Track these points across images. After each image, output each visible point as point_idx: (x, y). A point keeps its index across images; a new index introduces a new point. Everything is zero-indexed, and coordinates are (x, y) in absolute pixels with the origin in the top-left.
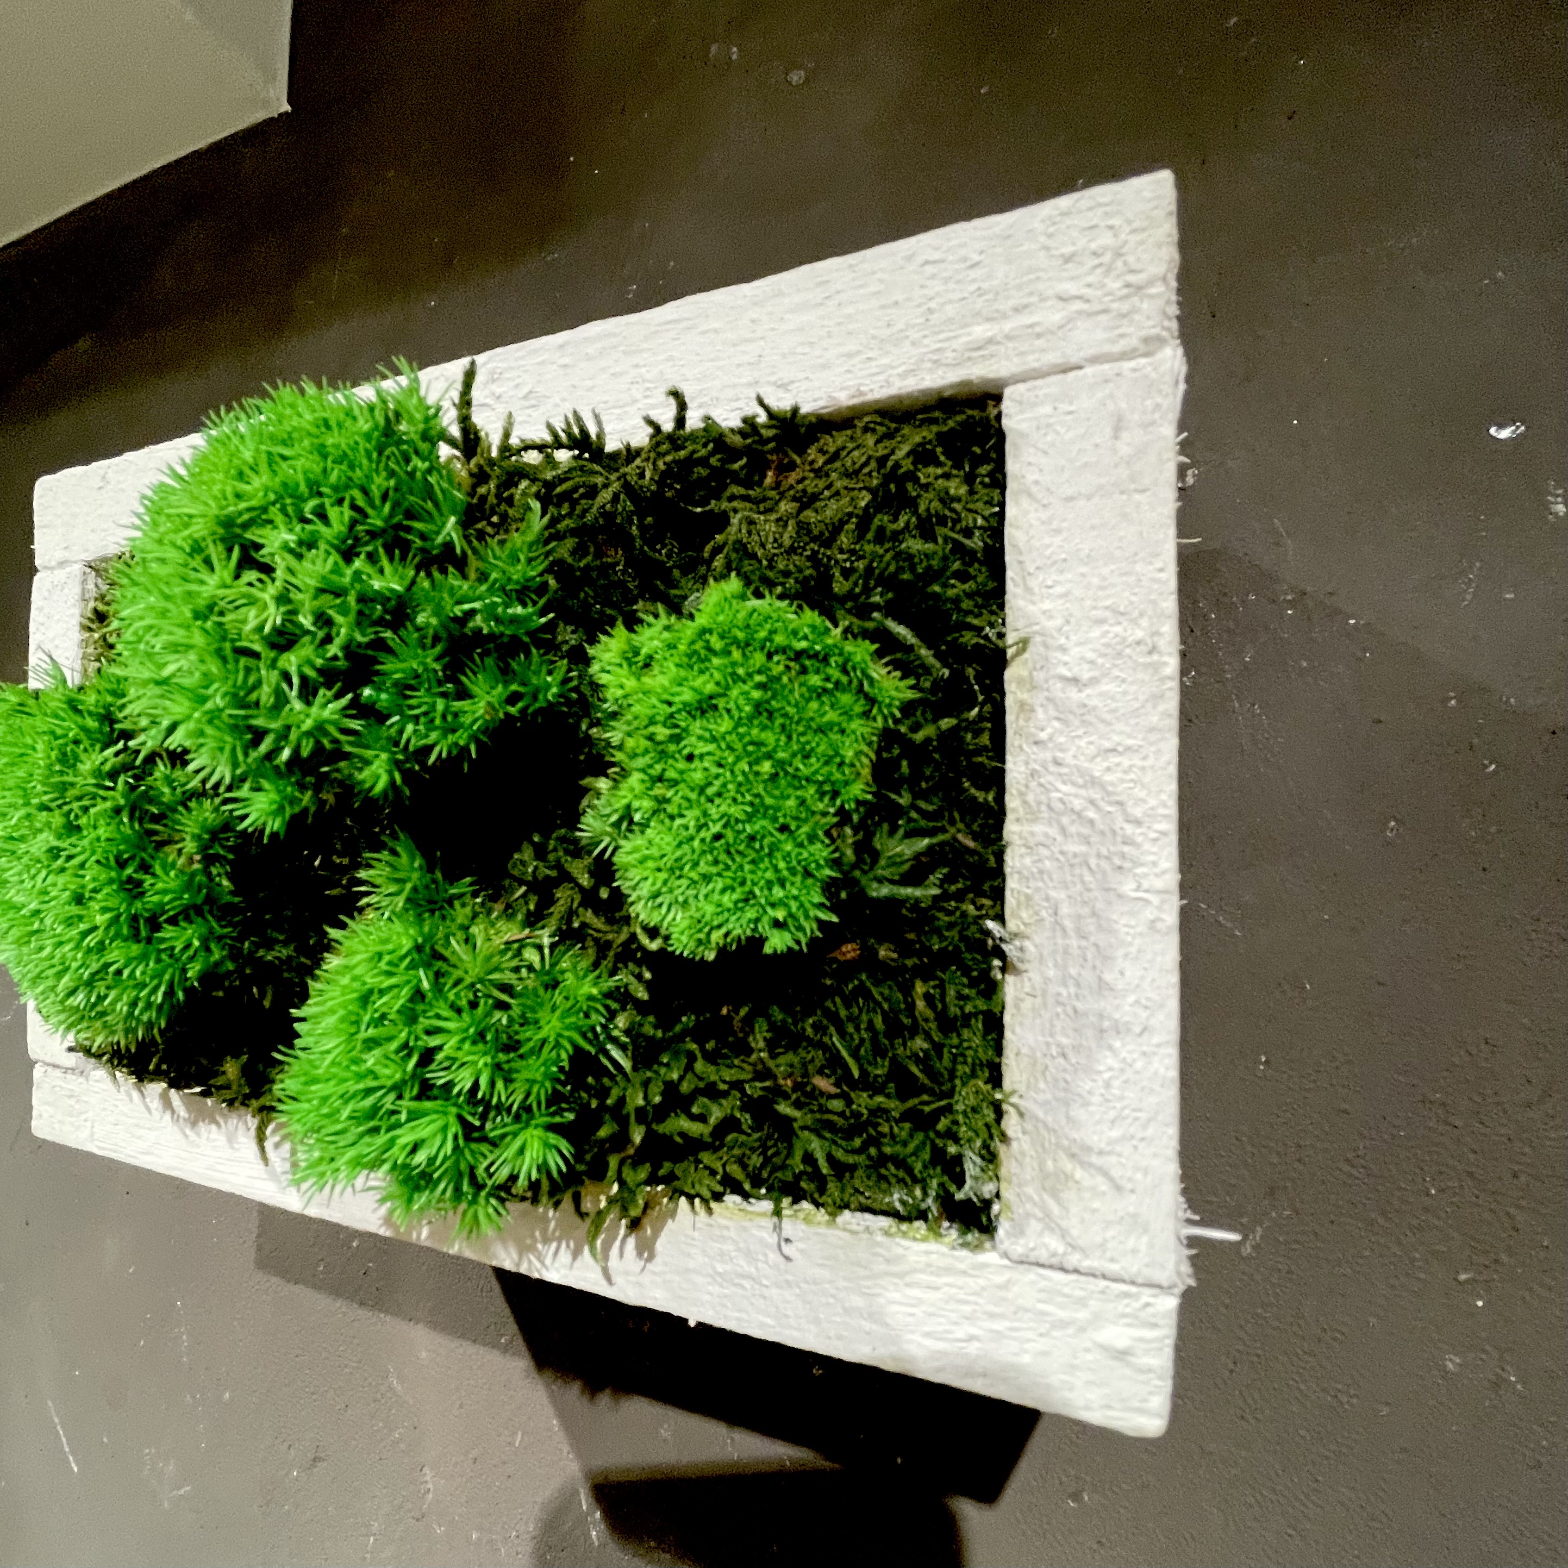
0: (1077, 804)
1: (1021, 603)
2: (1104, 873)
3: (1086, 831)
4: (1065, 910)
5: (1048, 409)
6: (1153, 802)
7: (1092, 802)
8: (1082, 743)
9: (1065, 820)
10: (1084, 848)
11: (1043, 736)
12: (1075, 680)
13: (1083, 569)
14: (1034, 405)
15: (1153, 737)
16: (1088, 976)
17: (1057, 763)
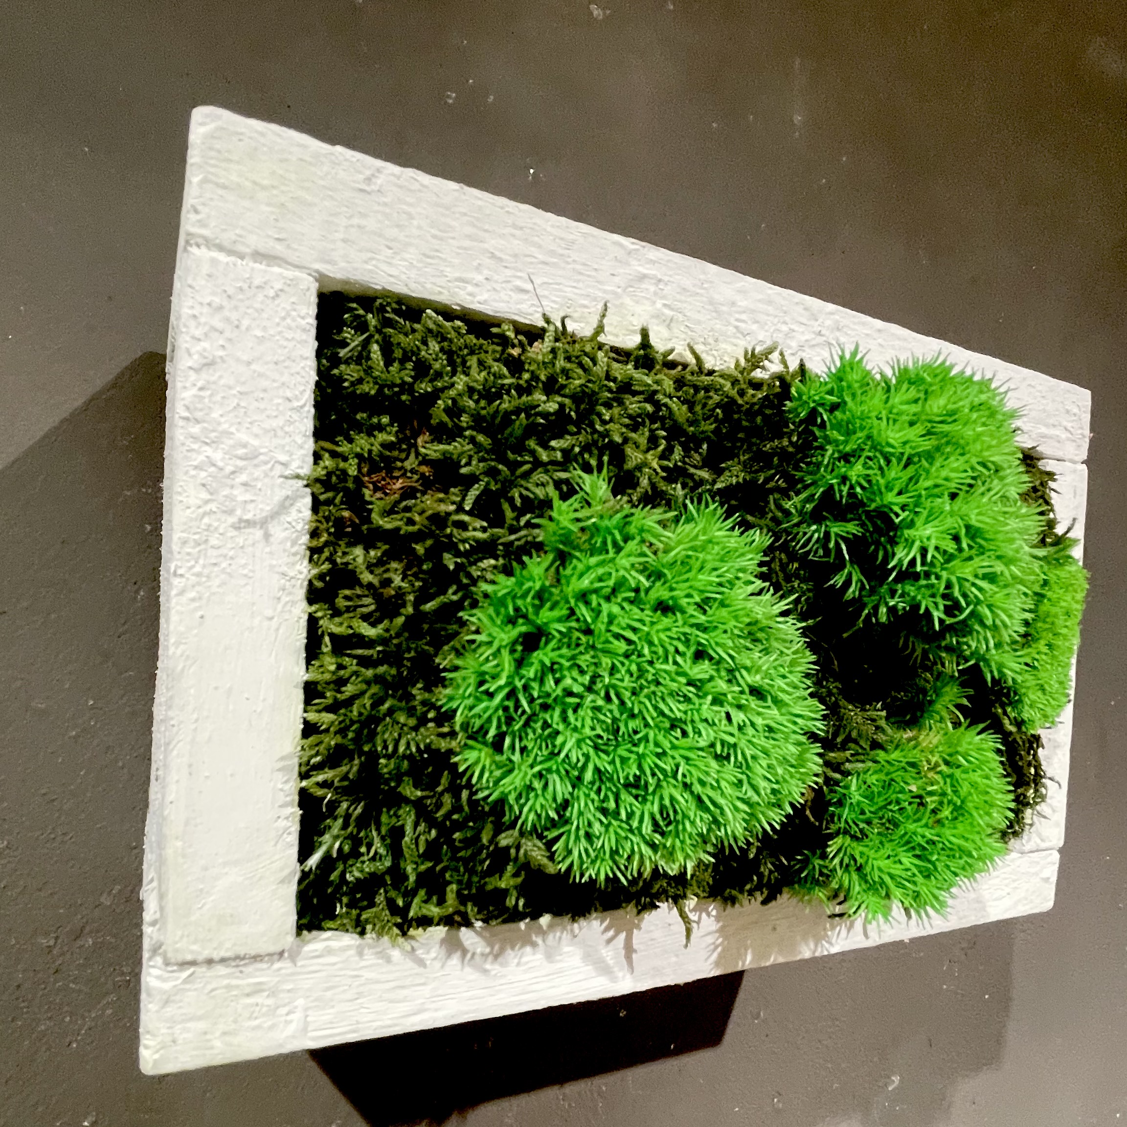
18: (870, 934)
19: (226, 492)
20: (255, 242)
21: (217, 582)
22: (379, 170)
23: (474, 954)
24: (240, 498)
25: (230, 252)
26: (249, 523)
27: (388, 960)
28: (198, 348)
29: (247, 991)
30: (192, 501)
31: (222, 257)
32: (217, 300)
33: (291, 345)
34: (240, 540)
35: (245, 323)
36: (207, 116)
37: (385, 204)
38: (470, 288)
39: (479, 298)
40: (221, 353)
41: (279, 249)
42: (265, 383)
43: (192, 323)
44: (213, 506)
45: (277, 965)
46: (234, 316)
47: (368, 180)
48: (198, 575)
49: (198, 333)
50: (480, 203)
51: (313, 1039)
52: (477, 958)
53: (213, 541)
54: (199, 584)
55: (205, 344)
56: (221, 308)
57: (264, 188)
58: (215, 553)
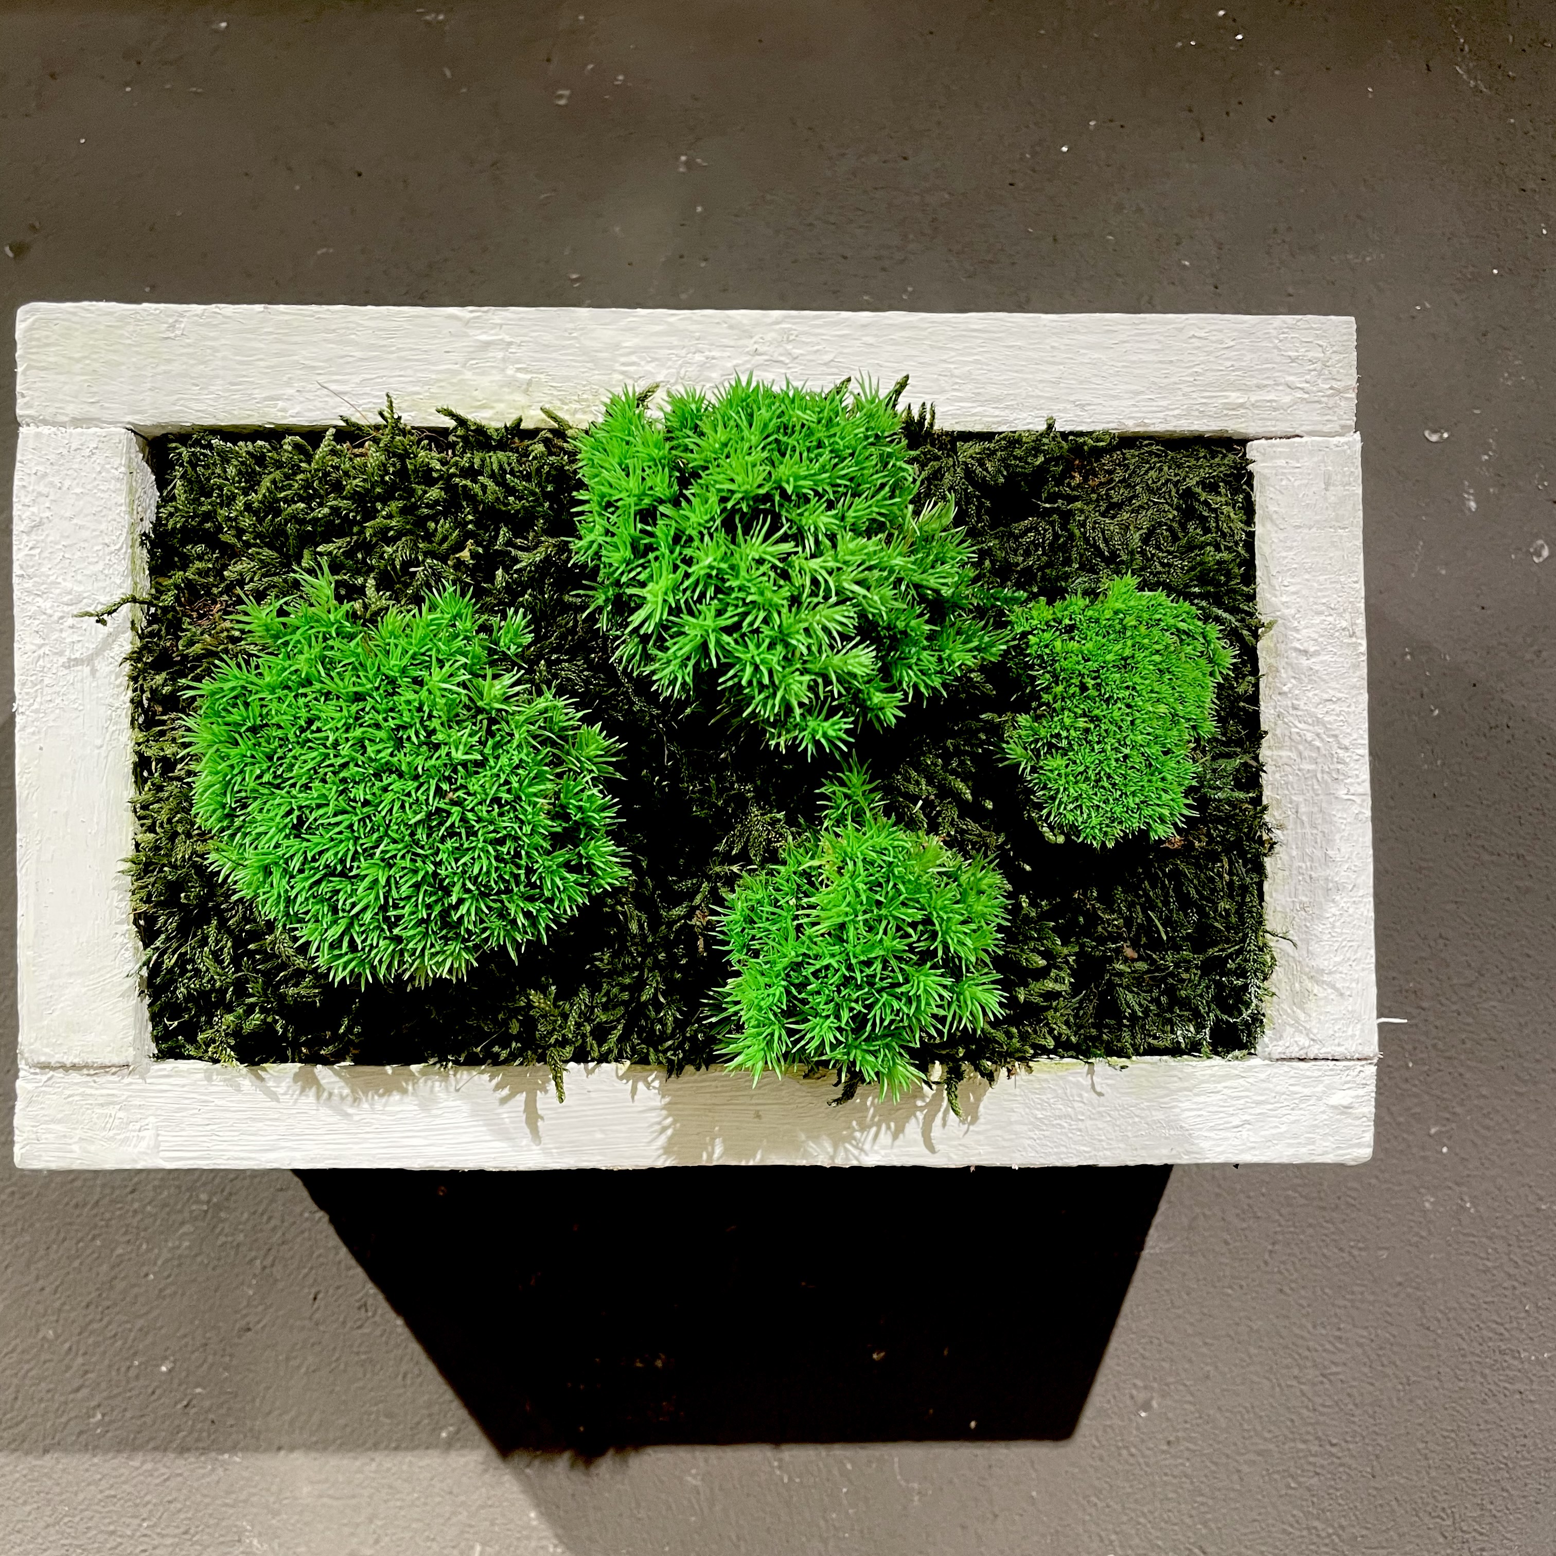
0: (1309, 737)
1: (1268, 596)
2: (1326, 783)
3: (1314, 755)
4: (1303, 809)
5: (1282, 462)
6: (1355, 736)
7: (1318, 735)
8: (1310, 694)
9: (1301, 747)
10: (1313, 767)
11: (1285, 689)
12: (1305, 652)
13: (1307, 576)
14: (1272, 458)
15: (1354, 692)
16: (1318, 853)
17: (1295, 708)
18: (938, 1147)
19: (56, 635)
20: (73, 410)
21: (52, 716)
22: (181, 315)
23: (330, 1094)
24: (68, 640)
25: (54, 424)
26: (78, 662)
27: (238, 1089)
28: (28, 514)
29: (101, 1100)
30: (29, 647)
31: (45, 430)
32: (41, 468)
33: (106, 495)
34: (70, 678)
35: (67, 483)
36: (27, 312)
37: (189, 345)
38: (280, 404)
39: (290, 412)
40: (48, 514)
41: (94, 411)
42: (85, 534)
43: (23, 493)
44: (46, 649)
45: (127, 1080)
46: (56, 480)
47: (172, 327)
48: (37, 711)
49: (27, 501)
50: (287, 317)
51: (164, 1159)
52: (335, 1098)
53: (47, 681)
54: (37, 720)
55: (34, 509)
56: (45, 475)
57: (78, 361)
58: (50, 690)
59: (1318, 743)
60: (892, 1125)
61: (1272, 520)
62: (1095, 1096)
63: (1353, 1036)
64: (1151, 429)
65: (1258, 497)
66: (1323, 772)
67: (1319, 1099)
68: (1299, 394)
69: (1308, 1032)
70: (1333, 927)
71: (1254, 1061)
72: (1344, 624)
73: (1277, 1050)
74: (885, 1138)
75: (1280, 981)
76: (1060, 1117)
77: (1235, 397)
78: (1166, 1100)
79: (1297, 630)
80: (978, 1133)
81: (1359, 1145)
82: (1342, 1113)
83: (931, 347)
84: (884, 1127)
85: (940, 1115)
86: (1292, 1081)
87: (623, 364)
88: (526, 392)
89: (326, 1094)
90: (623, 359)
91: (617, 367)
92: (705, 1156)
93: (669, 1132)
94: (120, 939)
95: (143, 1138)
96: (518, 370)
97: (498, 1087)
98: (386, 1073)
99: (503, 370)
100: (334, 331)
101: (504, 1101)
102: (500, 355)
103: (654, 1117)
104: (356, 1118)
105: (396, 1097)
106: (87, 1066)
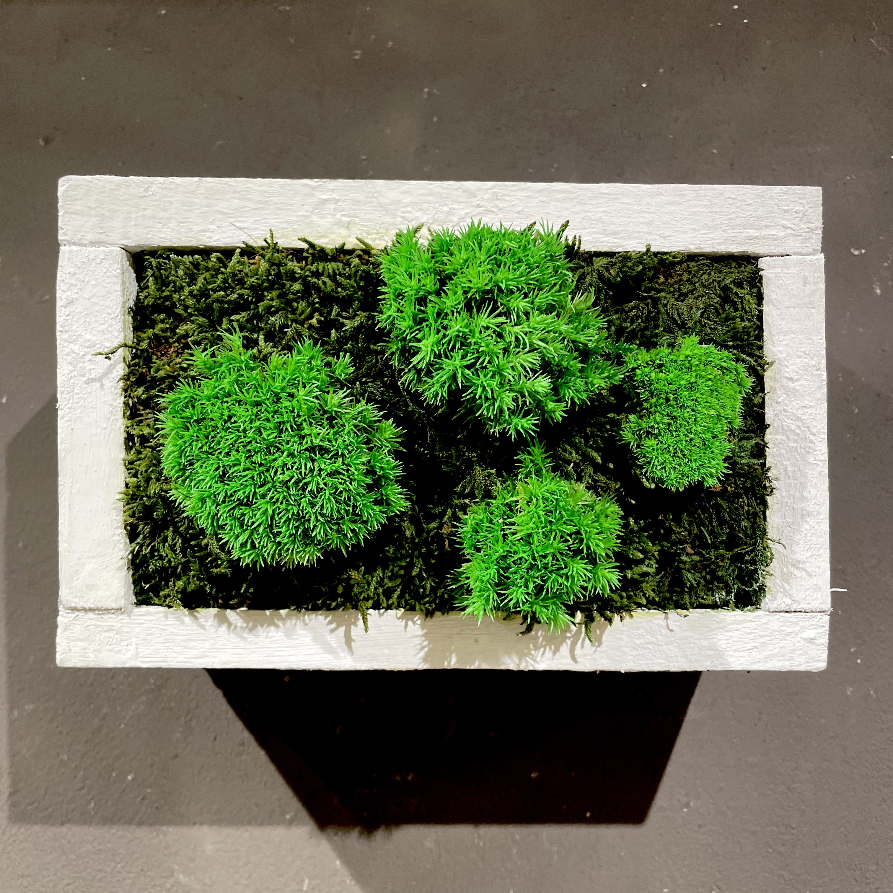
0: (793, 427)
1: (771, 347)
2: (803, 454)
3: (796, 438)
4: (789, 469)
5: (779, 270)
6: (819, 427)
7: (798, 427)
8: (794, 403)
9: (788, 434)
10: (795, 445)
11: (780, 400)
12: (791, 379)
13: (793, 336)
14: (774, 268)
15: (819, 402)
16: (798, 494)
17: (785, 411)
18: (578, 660)
19: (80, 365)
20: (90, 237)
21: (79, 411)
22: (152, 183)
23: (236, 627)
24: (88, 368)
25: (80, 245)
26: (93, 380)
27: (183, 622)
28: (65, 296)
29: (105, 629)
30: (66, 372)
31: (75, 248)
32: (73, 270)
33: (109, 286)
34: (89, 389)
35: (87, 278)
36: (65, 181)
37: (157, 200)
38: (208, 234)
39: (214, 239)
40: (76, 296)
41: (103, 238)
42: (97, 308)
43: (62, 284)
44: (75, 373)
45: (120, 617)
46: (81, 277)
47: (147, 190)
48: (70, 408)
49: (64, 288)
50: (212, 185)
51: (142, 662)
52: (238, 629)
53: (76, 391)
54: (70, 413)
55: (69, 293)
56: (75, 274)
57: (94, 209)
58: (77, 396)
59: (798, 431)
60: (553, 647)
61: (773, 304)
62: (668, 631)
63: (816, 599)
64: (704, 250)
65: (765, 290)
66: (801, 447)
67: (797, 634)
68: (789, 231)
69: (791, 596)
70: (806, 536)
71: (759, 613)
72: (814, 363)
73: (773, 606)
74: (549, 654)
75: (775, 567)
76: (648, 643)
77: (752, 233)
78: (709, 634)
79: (786, 366)
80: (602, 652)
81: (819, 661)
82: (809, 643)
83: (578, 202)
84: (548, 648)
85: (580, 641)
86: (781, 624)
87: (403, 212)
88: (347, 228)
89: (233, 627)
90: (403, 210)
91: (399, 213)
92: (446, 663)
93: (426, 649)
94: (117, 538)
95: (129, 650)
96: (343, 215)
97: (330, 623)
98: (266, 614)
99: (335, 215)
100: (239, 193)
101: (332, 631)
102: (333, 207)
103: (418, 641)
104: (249, 640)
105: (272, 628)
106: (98, 609)
